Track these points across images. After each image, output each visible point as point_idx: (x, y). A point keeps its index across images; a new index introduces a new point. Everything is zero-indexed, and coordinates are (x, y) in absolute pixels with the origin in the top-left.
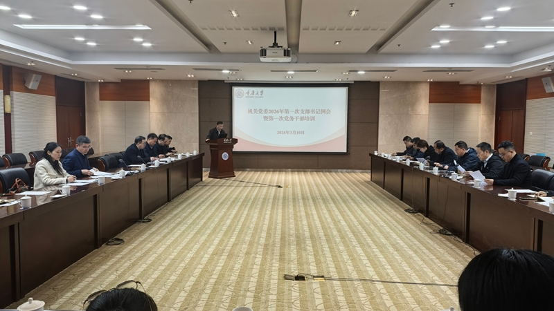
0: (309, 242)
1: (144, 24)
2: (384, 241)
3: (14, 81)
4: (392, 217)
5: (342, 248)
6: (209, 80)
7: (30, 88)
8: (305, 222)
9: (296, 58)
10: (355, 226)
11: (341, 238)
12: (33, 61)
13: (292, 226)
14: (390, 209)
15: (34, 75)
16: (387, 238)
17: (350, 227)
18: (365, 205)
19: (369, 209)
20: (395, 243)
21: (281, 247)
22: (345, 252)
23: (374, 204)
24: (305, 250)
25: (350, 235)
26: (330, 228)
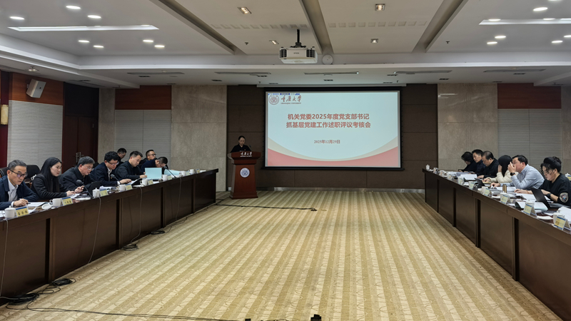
0: (321, 280)
1: (151, 24)
2: (415, 278)
3: (13, 89)
4: (436, 248)
5: (359, 287)
6: (239, 85)
7: (32, 96)
8: (327, 255)
9: (332, 59)
10: (387, 260)
11: (363, 275)
12: (33, 67)
13: (309, 260)
14: (437, 237)
15: (37, 82)
16: (420, 275)
17: (380, 261)
18: (408, 233)
19: (411, 238)
20: (427, 281)
21: (285, 285)
22: (361, 293)
23: (421, 232)
24: (314, 289)
25: (376, 271)
26: (354, 261)
